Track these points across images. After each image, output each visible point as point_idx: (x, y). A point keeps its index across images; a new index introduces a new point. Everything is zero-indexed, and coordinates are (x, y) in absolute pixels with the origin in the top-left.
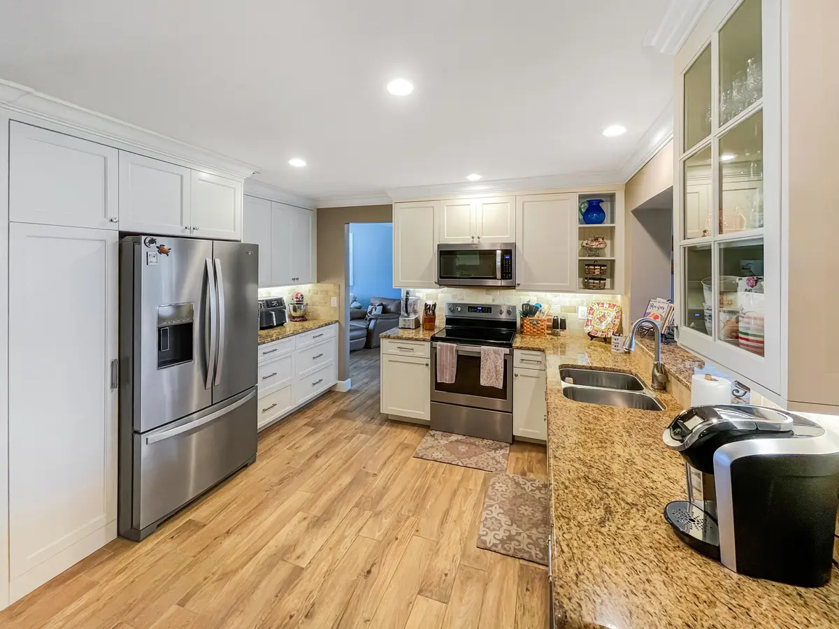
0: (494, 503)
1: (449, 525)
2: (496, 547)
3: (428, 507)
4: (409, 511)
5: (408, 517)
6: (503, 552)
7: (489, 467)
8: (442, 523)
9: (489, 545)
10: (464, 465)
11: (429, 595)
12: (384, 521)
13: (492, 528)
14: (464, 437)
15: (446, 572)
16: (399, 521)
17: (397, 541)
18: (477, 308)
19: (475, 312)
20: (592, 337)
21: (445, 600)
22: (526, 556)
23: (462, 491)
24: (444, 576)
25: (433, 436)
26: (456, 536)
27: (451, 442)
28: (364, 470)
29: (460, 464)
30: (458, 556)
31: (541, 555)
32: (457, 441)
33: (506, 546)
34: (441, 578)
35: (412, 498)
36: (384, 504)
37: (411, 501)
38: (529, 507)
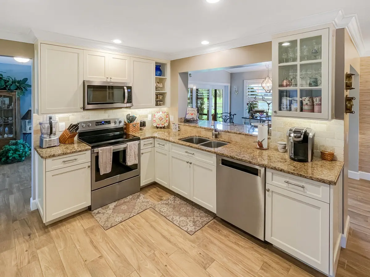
0: (172, 217)
1: (172, 239)
2: (196, 229)
3: (153, 242)
4: (150, 251)
5: (154, 254)
6: (200, 228)
7: (148, 206)
8: (170, 241)
9: (194, 230)
10: (137, 213)
11: (208, 265)
12: (148, 267)
13: (185, 225)
14: (116, 203)
15: (199, 253)
16: (153, 259)
17: (168, 266)
18: (101, 122)
19: (101, 125)
20: (157, 128)
21: (213, 260)
22: (205, 223)
23: (153, 224)
24: (200, 255)
25: (98, 213)
26: (181, 240)
27: (114, 209)
28: (88, 262)
29: (134, 214)
30: (193, 245)
31: (207, 218)
32: (115, 206)
33: (197, 225)
34: (201, 257)
35: (141, 246)
36: (133, 262)
37: (143, 248)
38: (183, 208)
